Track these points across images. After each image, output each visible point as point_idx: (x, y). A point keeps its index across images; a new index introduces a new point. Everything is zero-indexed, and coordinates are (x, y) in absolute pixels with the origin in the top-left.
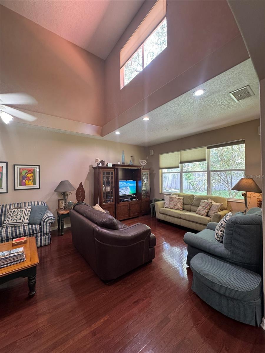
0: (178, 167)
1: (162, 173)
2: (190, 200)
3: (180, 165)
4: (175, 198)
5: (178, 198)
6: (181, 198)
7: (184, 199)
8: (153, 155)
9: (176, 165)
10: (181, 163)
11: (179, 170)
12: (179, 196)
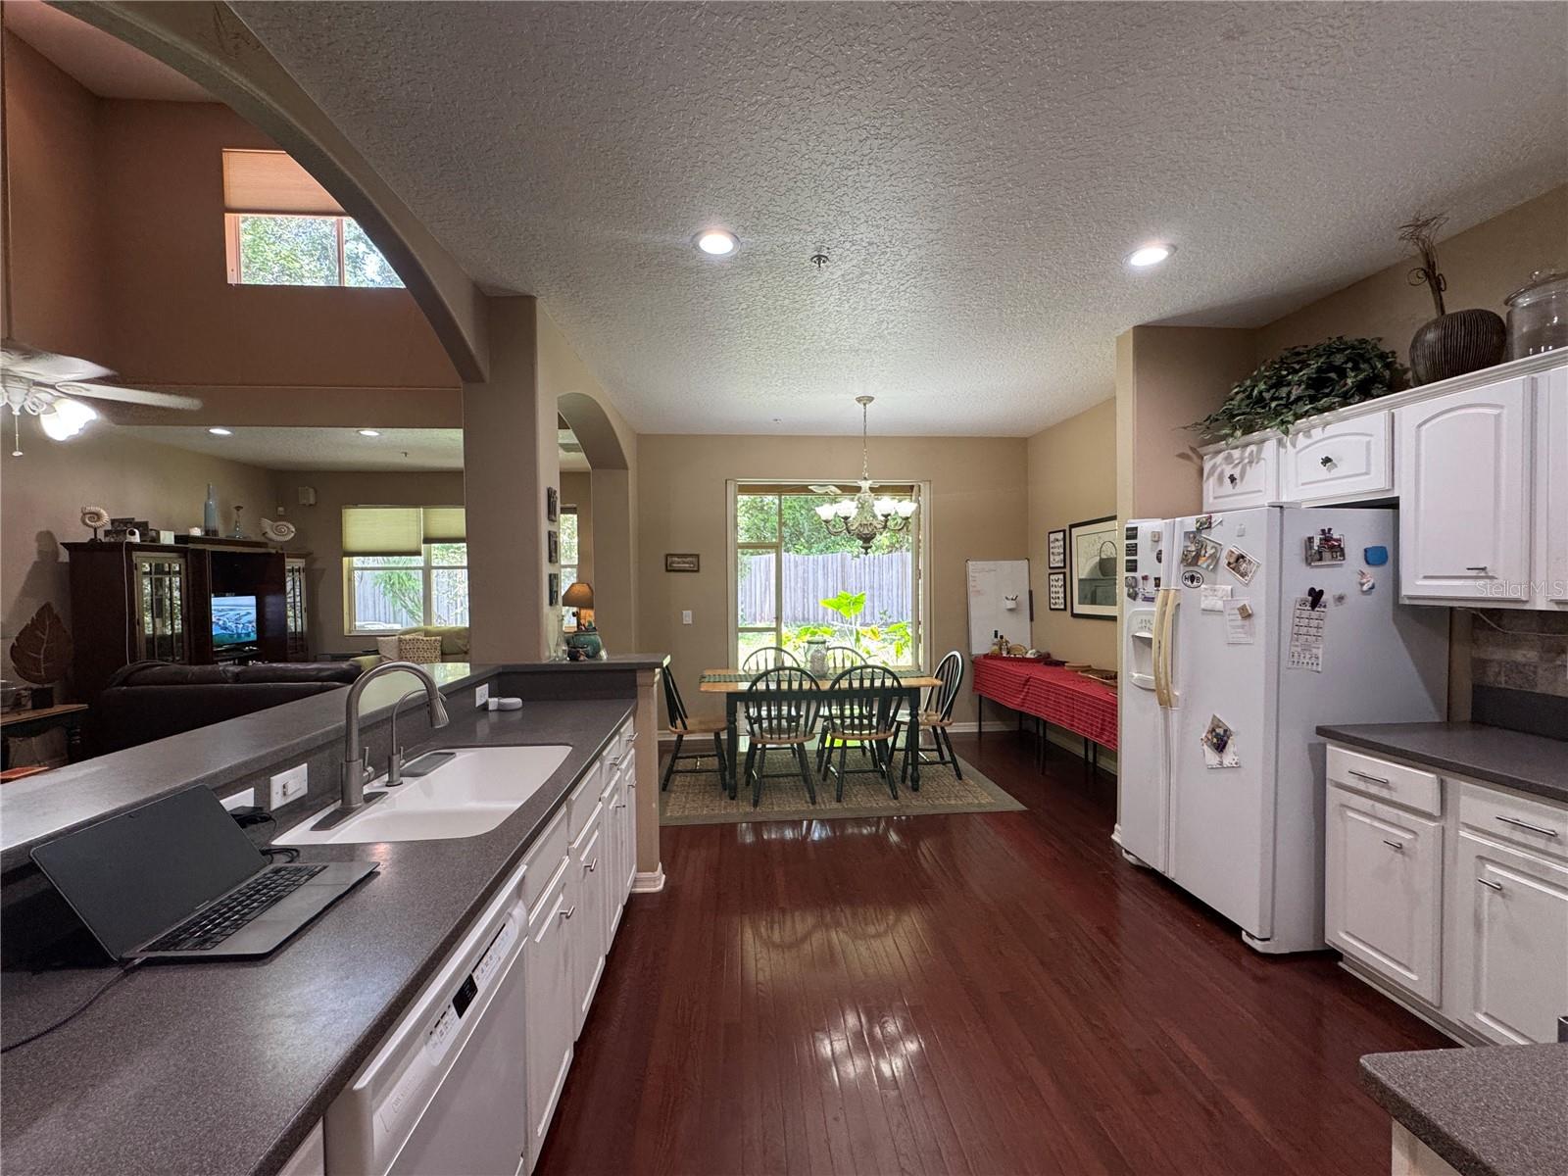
0: (418, 553)
1: (352, 570)
2: (460, 642)
3: (423, 546)
4: (418, 640)
5: (425, 639)
6: (433, 638)
7: (445, 642)
8: (311, 505)
9: (411, 545)
10: (428, 540)
11: (418, 561)
12: (427, 633)
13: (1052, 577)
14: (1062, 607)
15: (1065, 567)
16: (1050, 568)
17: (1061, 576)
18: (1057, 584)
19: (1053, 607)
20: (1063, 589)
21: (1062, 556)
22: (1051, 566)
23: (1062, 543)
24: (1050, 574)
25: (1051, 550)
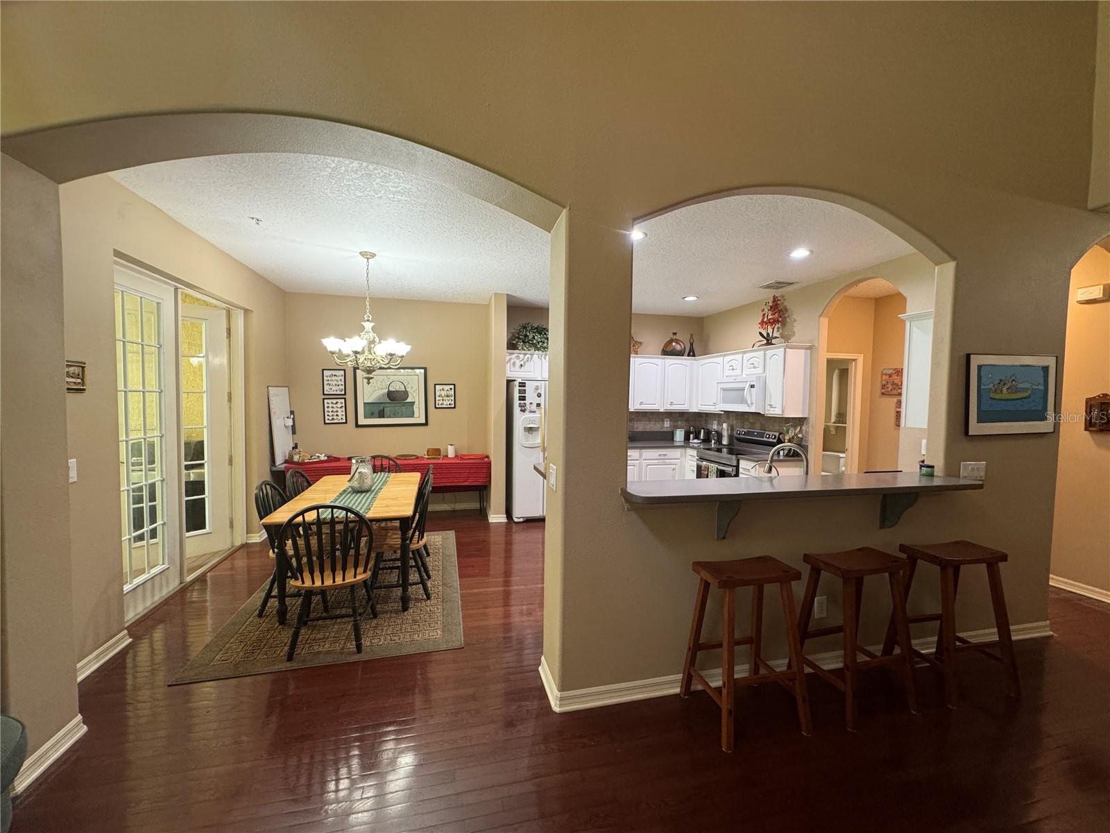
13: (326, 401)
14: (344, 421)
15: (345, 394)
16: (324, 394)
17: (343, 401)
18: (334, 406)
19: (327, 421)
20: (344, 409)
21: (343, 387)
22: (325, 393)
23: (343, 378)
24: (324, 399)
25: (325, 383)
